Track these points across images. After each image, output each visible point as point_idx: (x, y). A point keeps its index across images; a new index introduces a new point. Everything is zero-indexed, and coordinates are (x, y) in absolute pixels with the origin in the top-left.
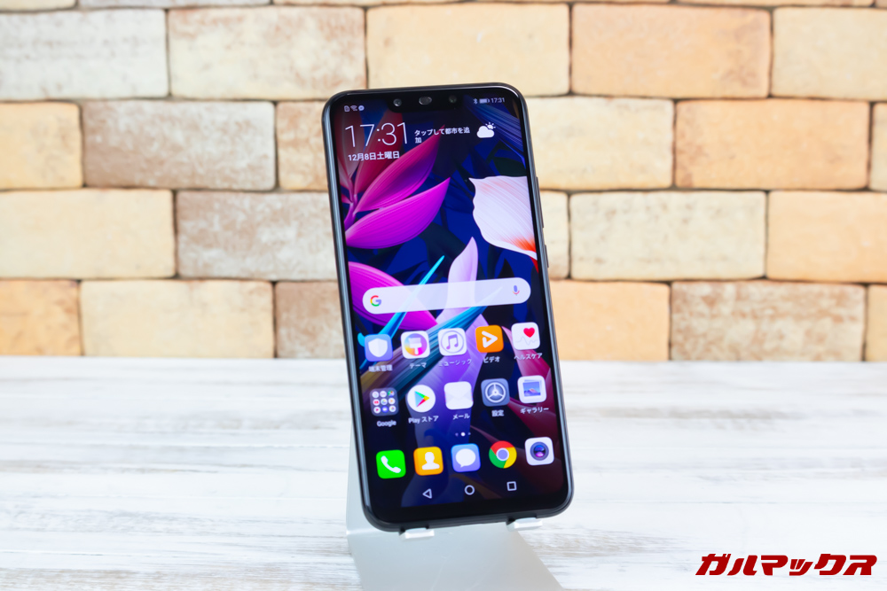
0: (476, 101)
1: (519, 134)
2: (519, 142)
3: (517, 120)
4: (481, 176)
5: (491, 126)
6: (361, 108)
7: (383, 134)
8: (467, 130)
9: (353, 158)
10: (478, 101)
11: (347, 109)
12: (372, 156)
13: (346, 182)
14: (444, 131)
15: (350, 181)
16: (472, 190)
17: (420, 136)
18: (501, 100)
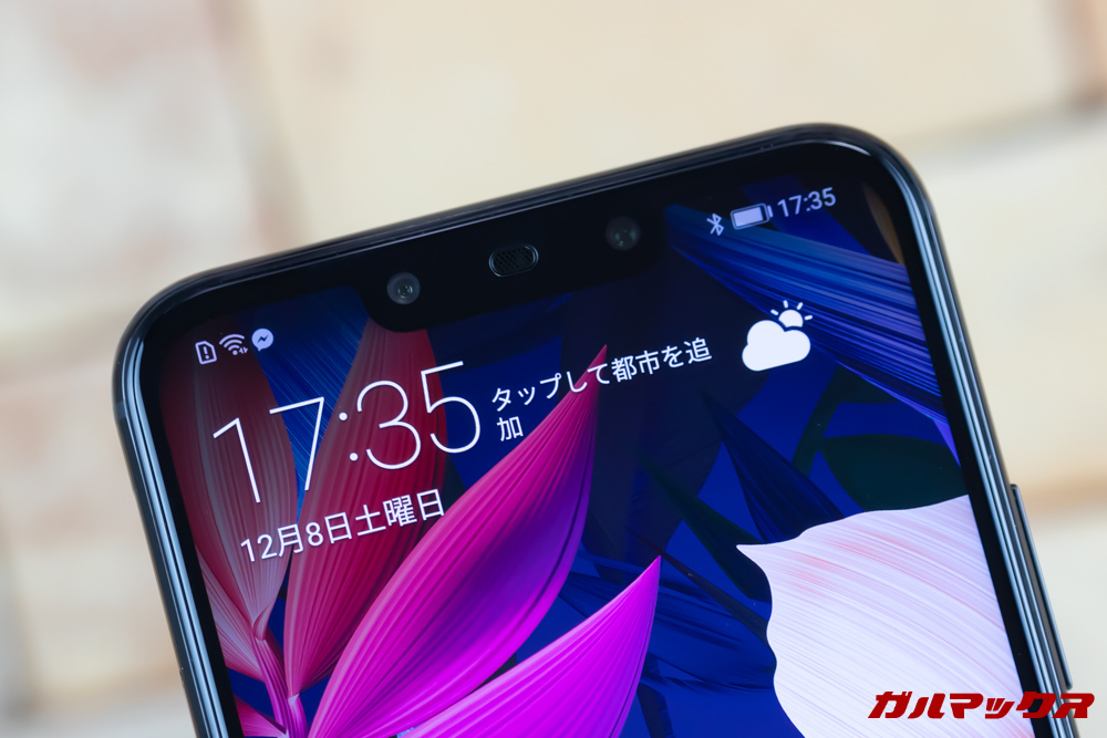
0: (716, 222)
1: (910, 325)
2: (916, 360)
3: (897, 270)
4: (783, 528)
5: (792, 317)
6: (263, 338)
7: (364, 430)
8: (699, 351)
9: (258, 549)
10: (727, 221)
11: (205, 353)
12: (336, 528)
13: (246, 653)
14: (607, 373)
15: (264, 644)
16: (756, 587)
17: (515, 408)
18: (823, 198)
